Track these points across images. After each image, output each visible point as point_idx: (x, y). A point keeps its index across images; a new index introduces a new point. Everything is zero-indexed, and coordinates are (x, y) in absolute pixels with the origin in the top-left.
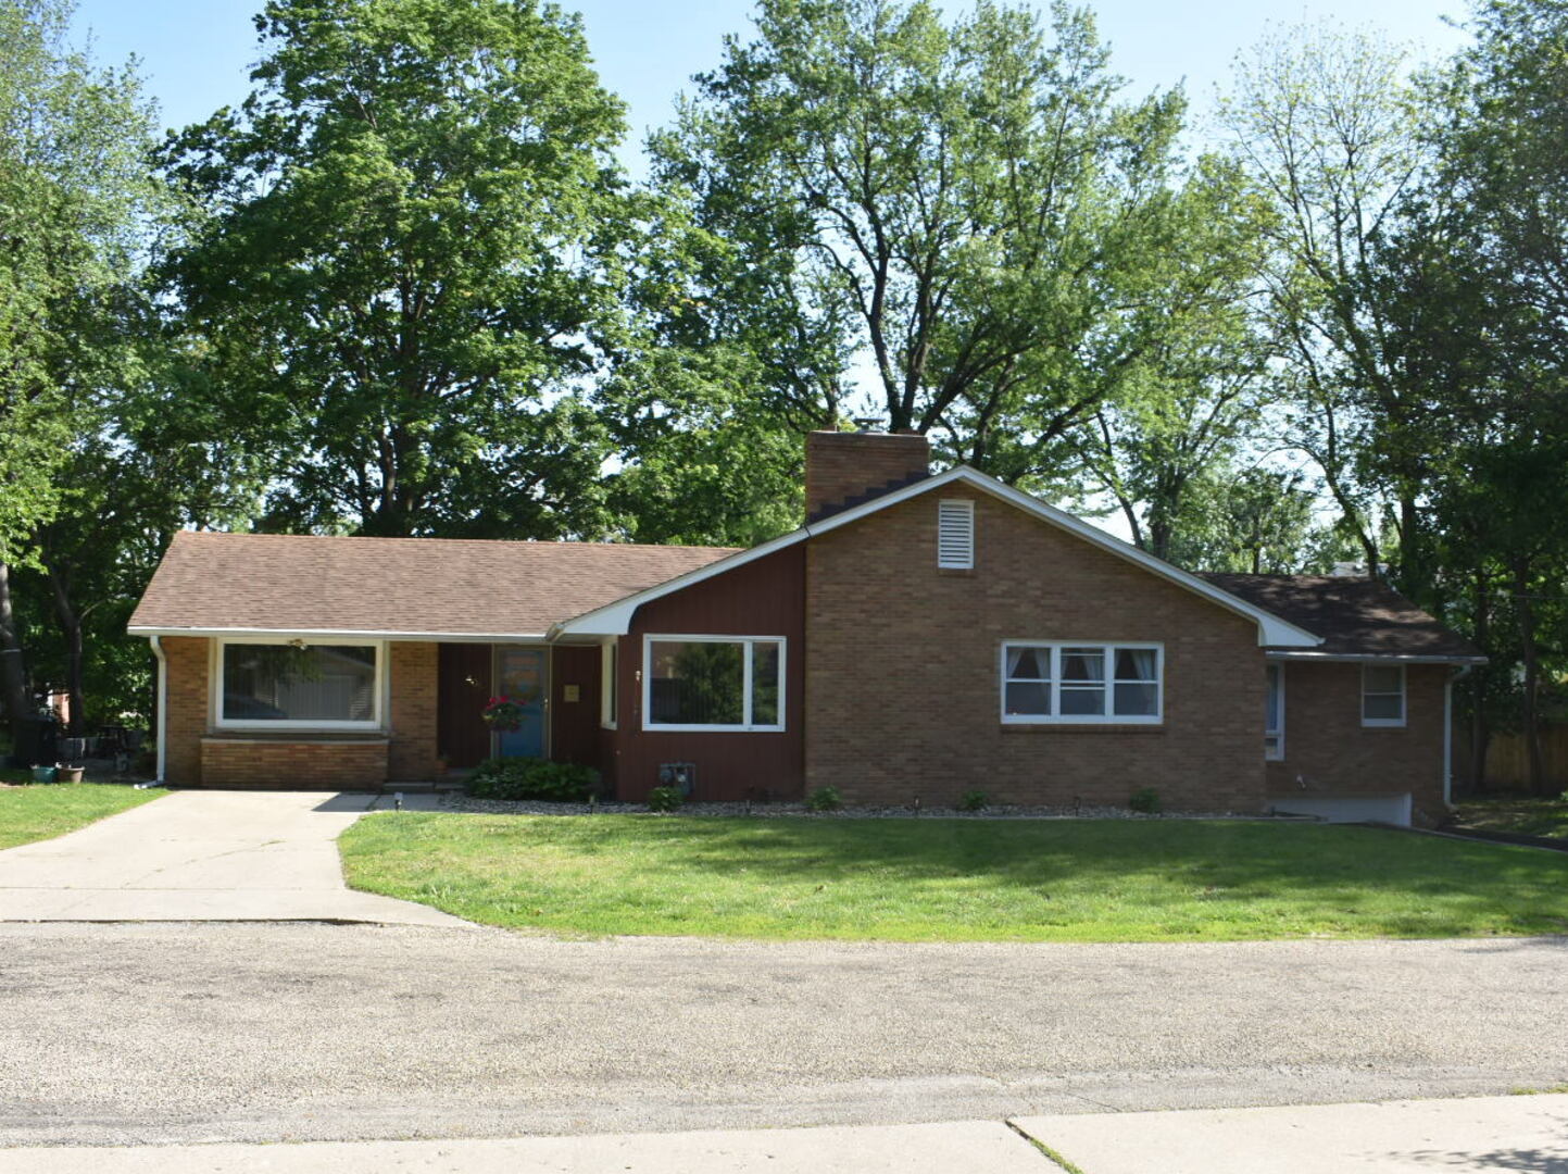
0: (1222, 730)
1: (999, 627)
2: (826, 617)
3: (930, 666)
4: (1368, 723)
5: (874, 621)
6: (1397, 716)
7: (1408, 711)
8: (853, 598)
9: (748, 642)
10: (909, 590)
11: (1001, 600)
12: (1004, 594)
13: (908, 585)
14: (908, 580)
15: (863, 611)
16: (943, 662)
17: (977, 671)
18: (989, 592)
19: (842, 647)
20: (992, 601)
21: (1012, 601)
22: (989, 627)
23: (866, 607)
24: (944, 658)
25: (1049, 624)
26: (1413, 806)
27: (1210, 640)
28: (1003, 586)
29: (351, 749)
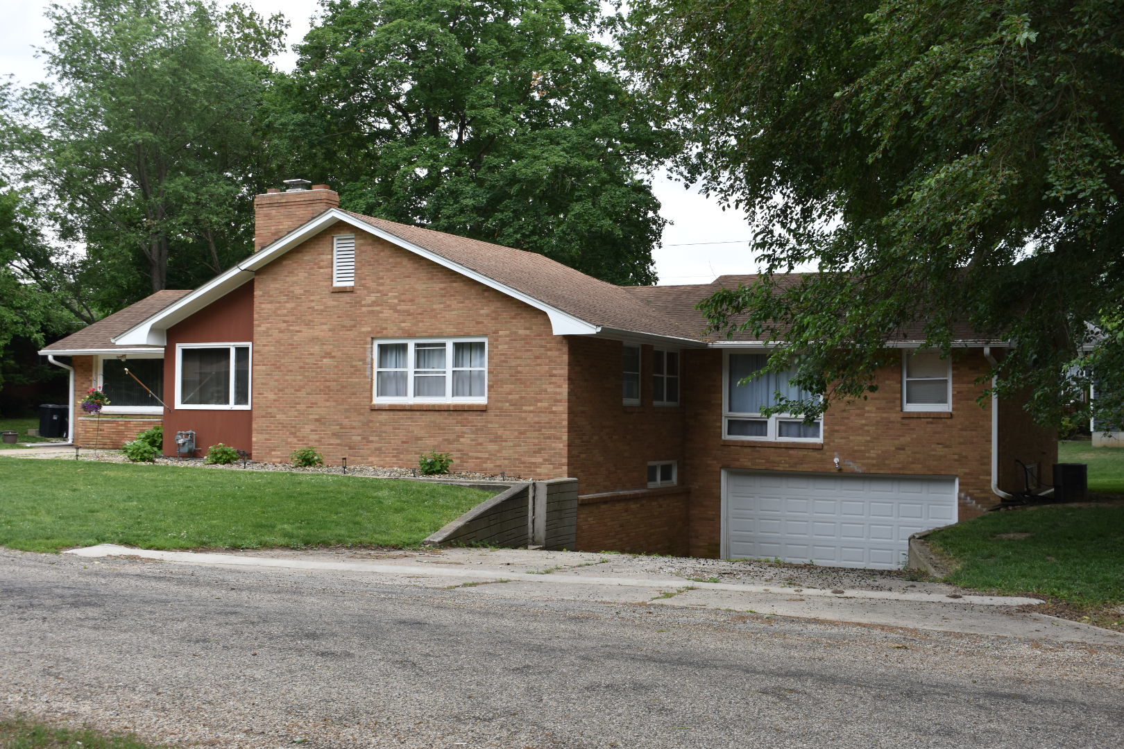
0: (532, 408)
1: (369, 329)
2: (263, 328)
3: (325, 360)
4: (910, 408)
5: (291, 328)
6: (944, 401)
7: (954, 396)
8: (279, 312)
9: (232, 346)
10: (313, 304)
11: (370, 308)
12: (374, 303)
13: (313, 301)
14: (312, 298)
15: (284, 322)
16: (334, 357)
17: (354, 363)
18: (363, 303)
19: (272, 348)
20: (364, 309)
21: (378, 308)
22: (363, 329)
23: (286, 319)
24: (333, 354)
25: (403, 325)
26: (960, 491)
27: (521, 332)
28: (372, 298)
29: (145, 424)
